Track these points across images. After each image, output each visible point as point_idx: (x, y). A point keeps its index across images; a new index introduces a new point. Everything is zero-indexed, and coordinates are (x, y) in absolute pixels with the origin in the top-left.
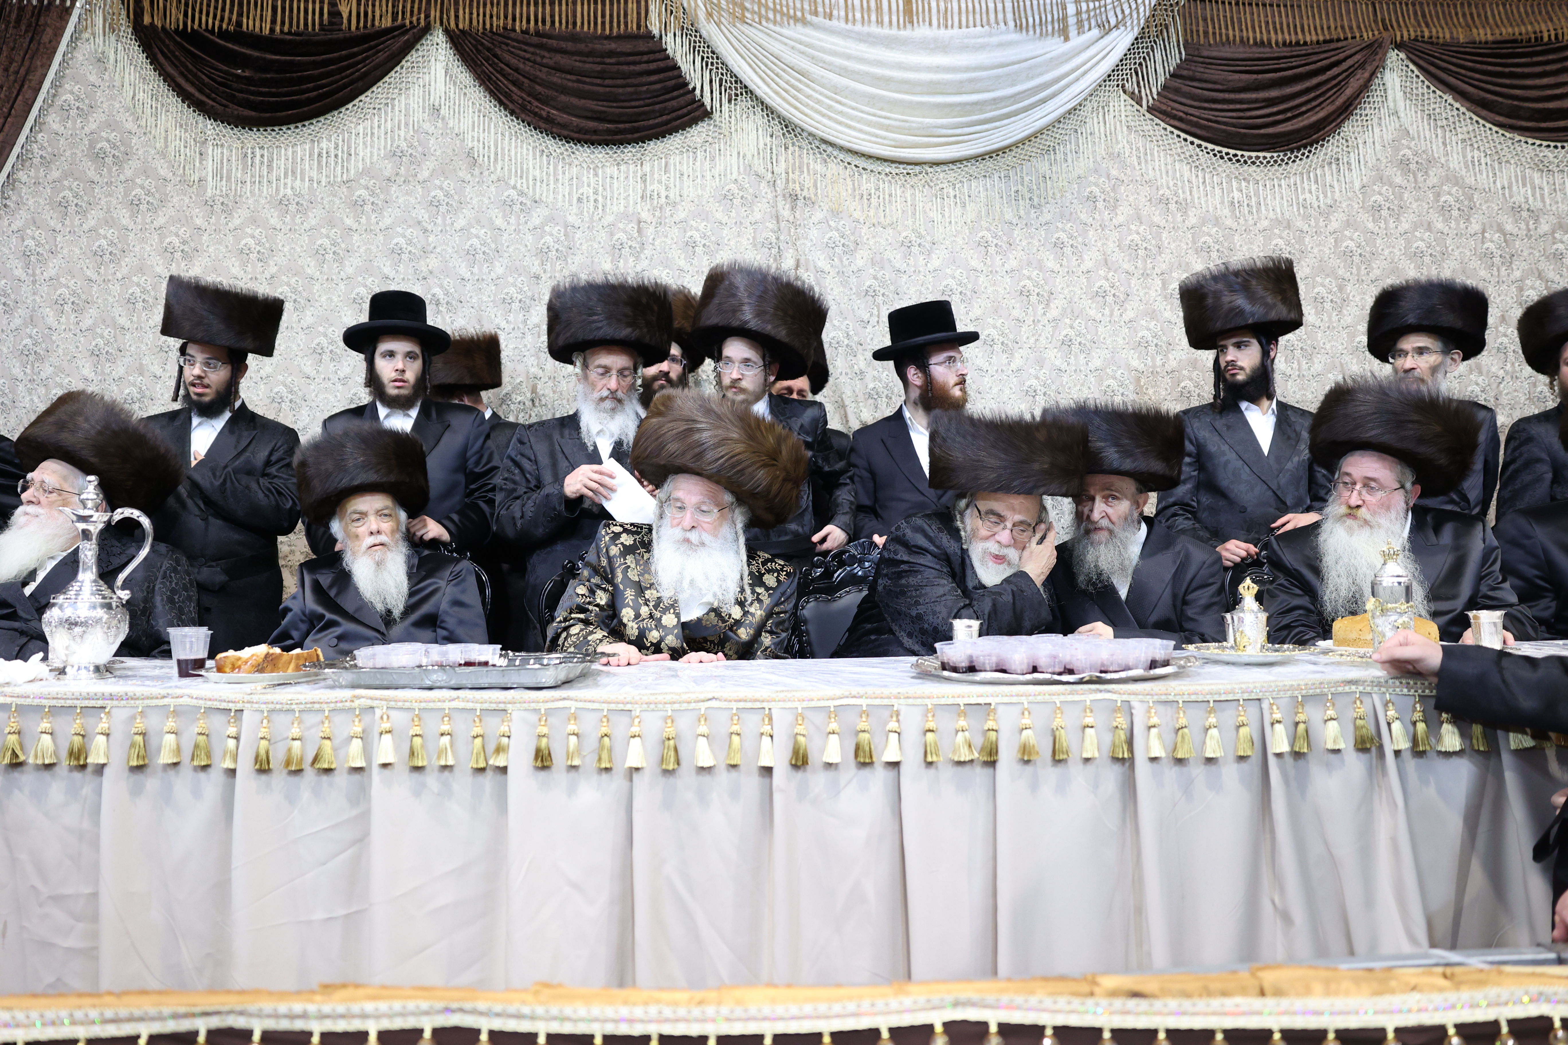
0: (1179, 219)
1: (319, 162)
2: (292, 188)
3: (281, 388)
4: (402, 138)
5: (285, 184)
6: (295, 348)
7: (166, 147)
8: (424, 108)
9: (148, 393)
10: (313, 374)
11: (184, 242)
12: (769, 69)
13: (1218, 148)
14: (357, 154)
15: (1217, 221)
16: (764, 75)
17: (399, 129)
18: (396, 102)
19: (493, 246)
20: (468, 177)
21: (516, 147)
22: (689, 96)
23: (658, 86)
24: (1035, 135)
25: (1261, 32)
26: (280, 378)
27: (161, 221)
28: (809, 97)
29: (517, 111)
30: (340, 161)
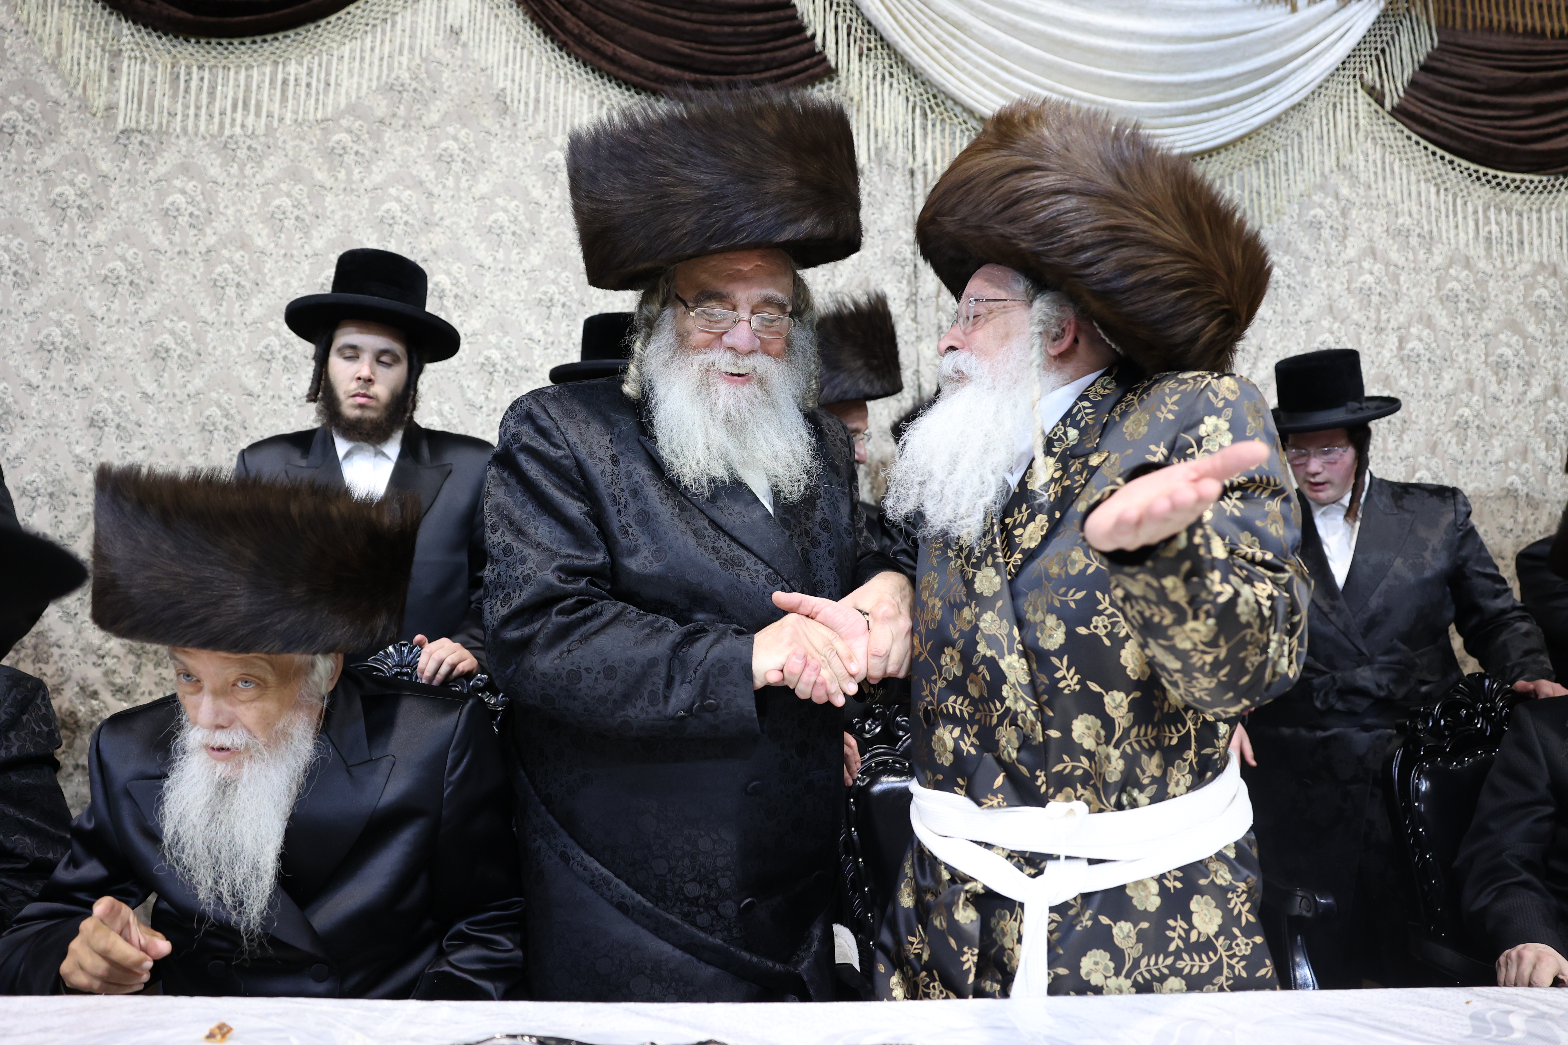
0: (1422, 256)
1: (284, 92)
2: (243, 126)
3: (215, 411)
4: (405, 67)
5: (233, 120)
6: (234, 352)
7: (60, 55)
8: (437, 29)
9: (15, 408)
10: (257, 389)
11: (82, 195)
12: (915, 17)
13: (1473, 167)
14: (338, 85)
15: (1468, 264)
16: (907, 25)
17: (401, 53)
18: (399, 18)
19: (527, 225)
20: (495, 128)
21: (566, 94)
22: (805, 47)
23: (764, 28)
24: (1248, 135)
25: (1532, 17)
26: (214, 395)
27: (48, 161)
28: (965, 58)
29: (571, 43)
30: (313, 91)
